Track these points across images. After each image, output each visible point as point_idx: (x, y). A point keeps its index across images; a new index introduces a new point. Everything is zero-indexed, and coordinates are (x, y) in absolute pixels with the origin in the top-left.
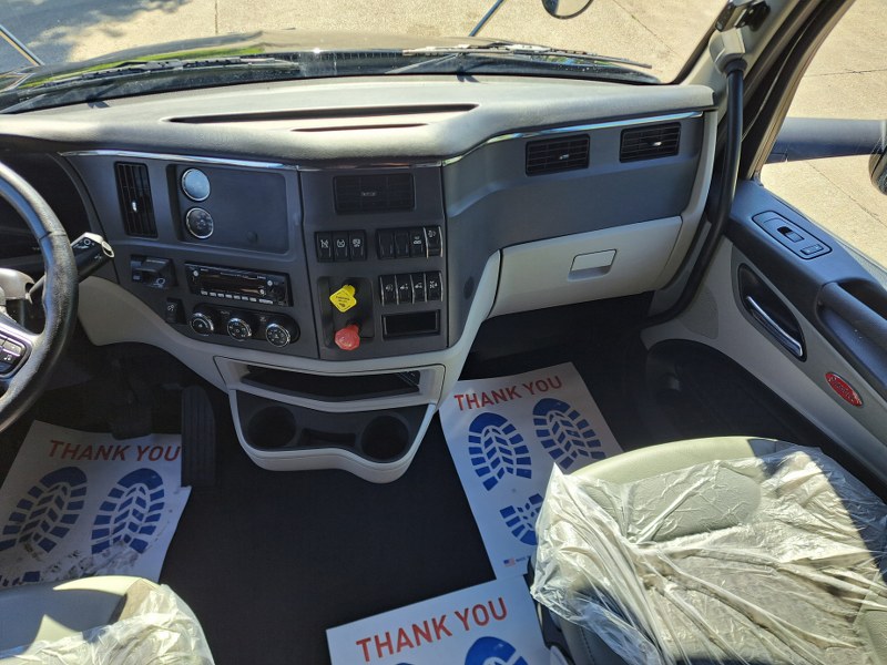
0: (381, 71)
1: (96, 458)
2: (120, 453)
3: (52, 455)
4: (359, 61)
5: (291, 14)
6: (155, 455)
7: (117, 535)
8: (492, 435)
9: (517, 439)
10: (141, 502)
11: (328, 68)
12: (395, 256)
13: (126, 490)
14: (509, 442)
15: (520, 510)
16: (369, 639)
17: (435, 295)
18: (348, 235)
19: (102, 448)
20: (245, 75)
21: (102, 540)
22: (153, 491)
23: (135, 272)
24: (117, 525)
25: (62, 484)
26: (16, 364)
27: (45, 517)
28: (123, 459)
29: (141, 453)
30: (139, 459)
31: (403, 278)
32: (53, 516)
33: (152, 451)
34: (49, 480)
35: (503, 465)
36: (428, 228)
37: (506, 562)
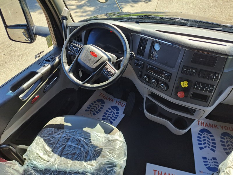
0: (210, 28)
1: (108, 100)
2: (113, 100)
3: (100, 96)
4: (205, 24)
5: (176, 8)
6: (120, 104)
7: (107, 118)
8: (206, 135)
9: (214, 140)
10: (114, 113)
11: (195, 25)
12: (204, 78)
13: (112, 109)
14: (210, 139)
15: (209, 159)
16: (156, 171)
17: (211, 91)
18: (192, 69)
19: (109, 98)
20: (173, 23)
21: (104, 118)
22: (117, 112)
23: (135, 63)
24: (108, 116)
25: (100, 103)
26: (112, 75)
27: (95, 108)
28: (113, 102)
29: (117, 102)
30: (116, 103)
31: (203, 84)
32: (97, 108)
33: (119, 103)
34: (98, 101)
35: (207, 145)
36: (216, 73)
37: (200, 171)
